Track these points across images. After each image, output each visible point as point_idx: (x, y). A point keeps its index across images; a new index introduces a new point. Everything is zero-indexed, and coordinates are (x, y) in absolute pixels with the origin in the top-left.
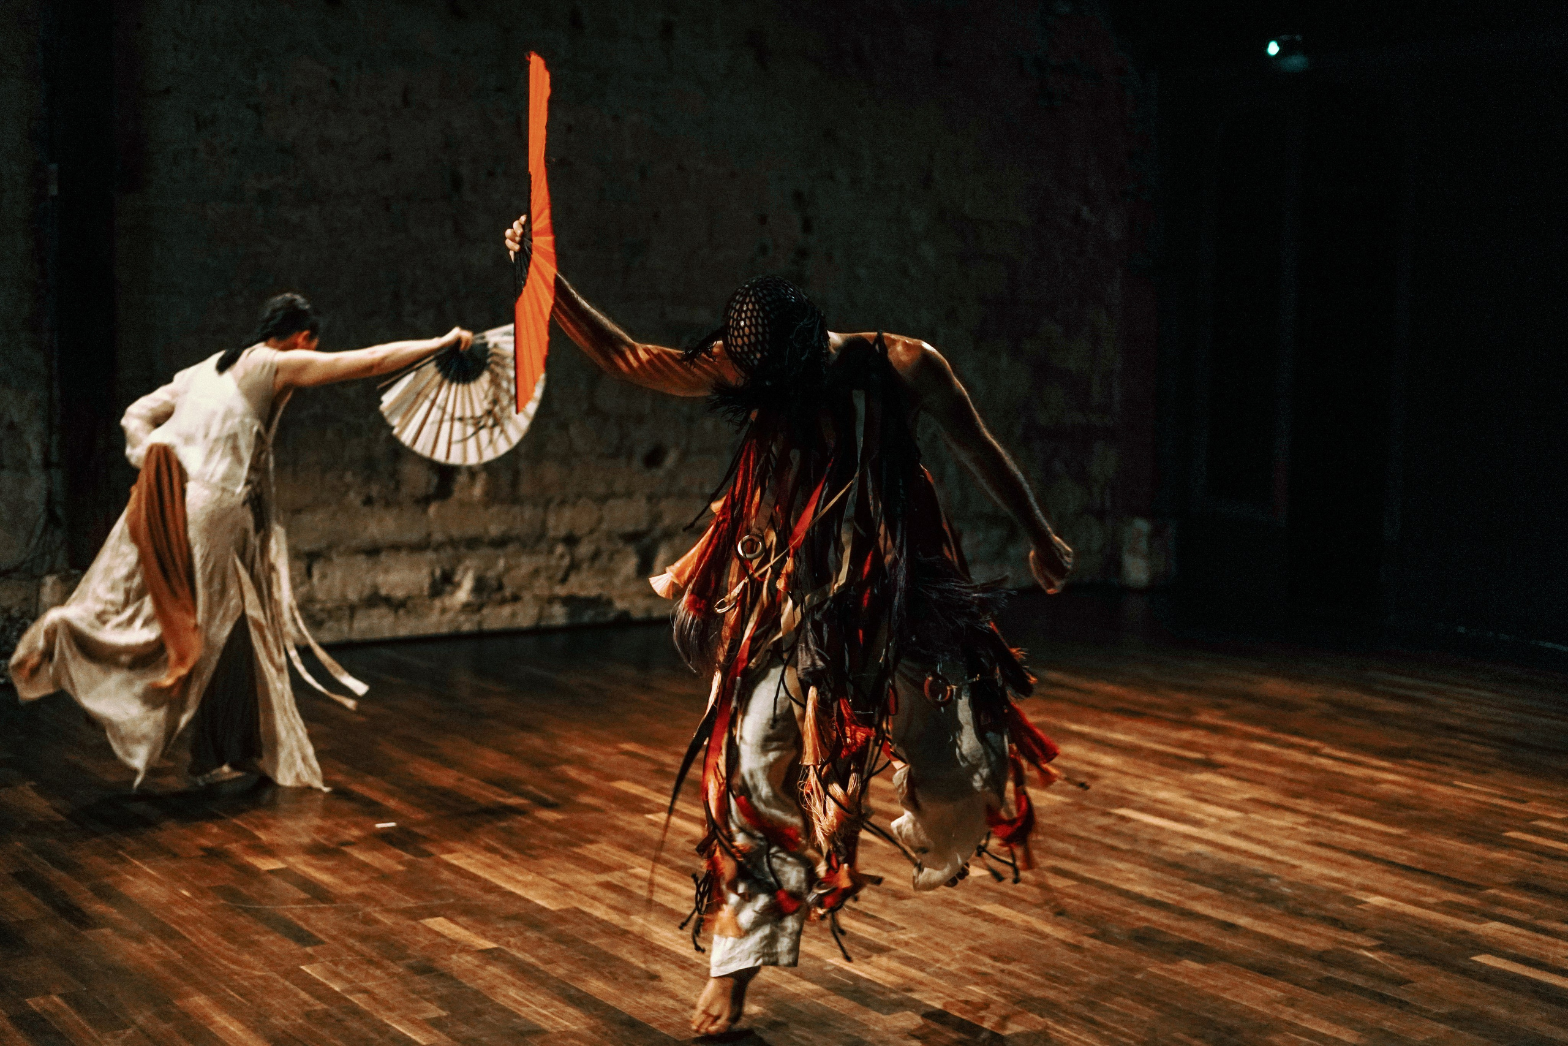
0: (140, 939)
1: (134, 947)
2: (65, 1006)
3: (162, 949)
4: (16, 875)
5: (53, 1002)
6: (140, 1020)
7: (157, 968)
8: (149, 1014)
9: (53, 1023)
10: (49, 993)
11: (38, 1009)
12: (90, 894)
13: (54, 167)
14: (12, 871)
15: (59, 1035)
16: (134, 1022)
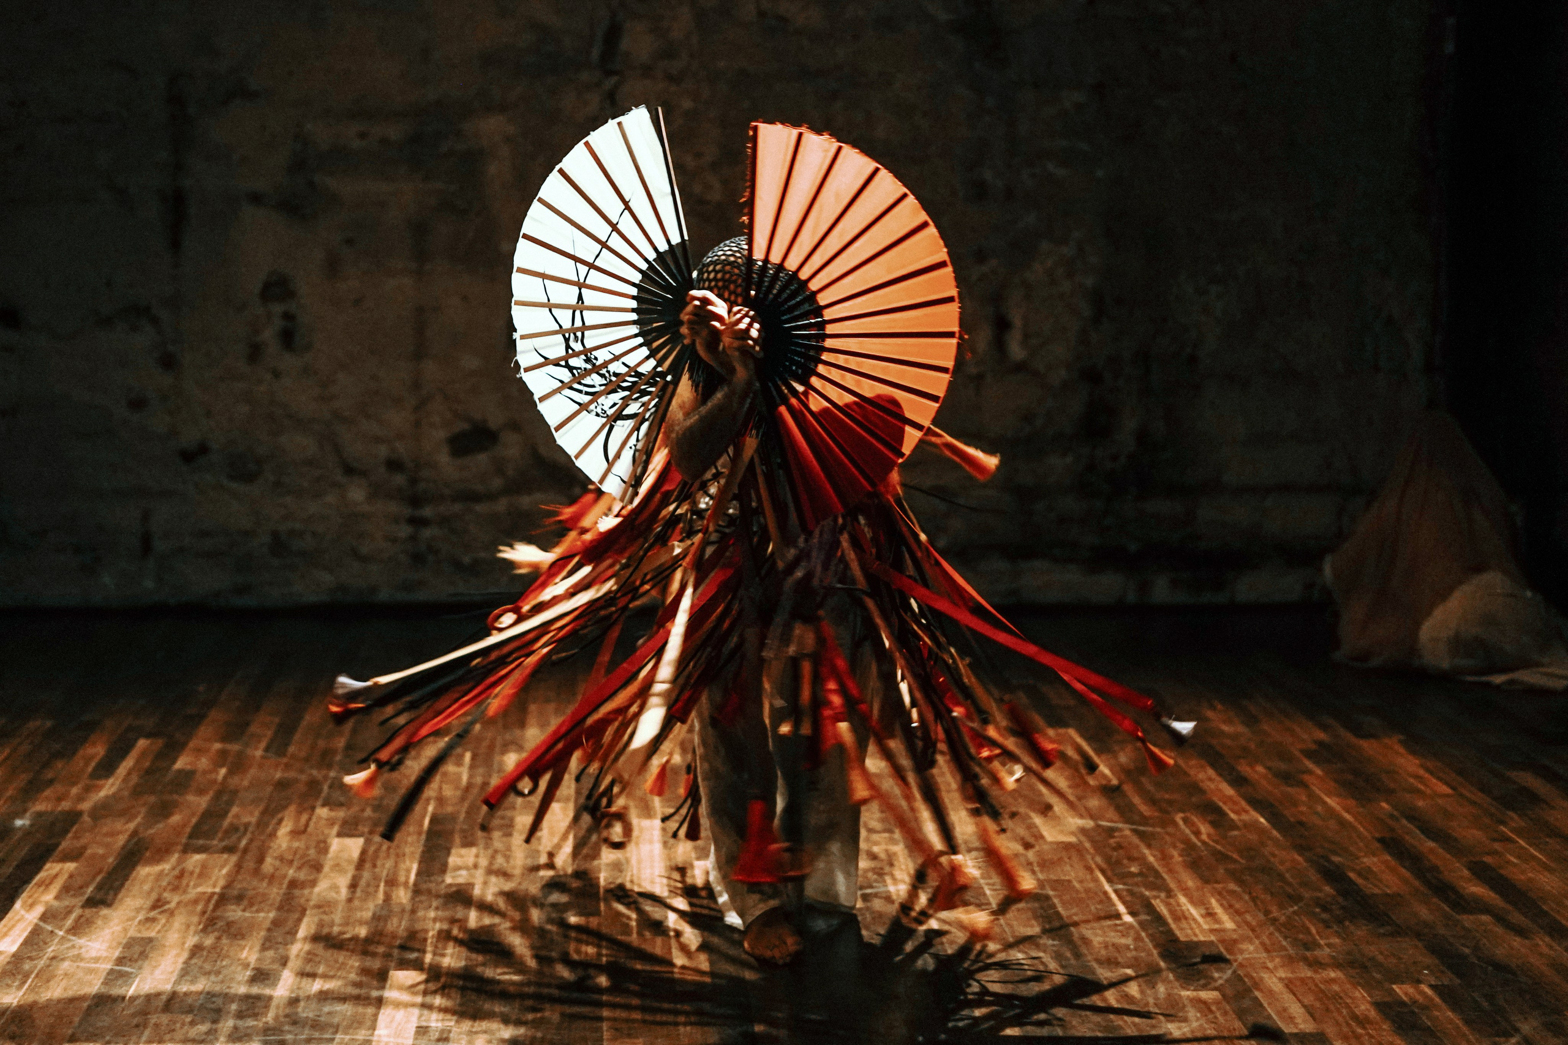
0: (1521, 932)
1: (1517, 942)
2: (1437, 1000)
3: (1551, 948)
4: (1381, 840)
5: (1422, 993)
6: (1526, 1028)
7: (1544, 968)
8: (1535, 1024)
9: (1424, 1018)
10: (1419, 982)
11: (1405, 998)
12: (1466, 873)
13: (1451, 21)
14: (1377, 835)
15: (1429, 1031)
16: (1517, 1030)
